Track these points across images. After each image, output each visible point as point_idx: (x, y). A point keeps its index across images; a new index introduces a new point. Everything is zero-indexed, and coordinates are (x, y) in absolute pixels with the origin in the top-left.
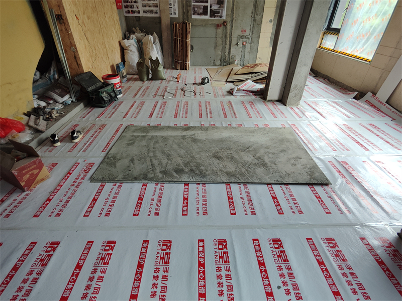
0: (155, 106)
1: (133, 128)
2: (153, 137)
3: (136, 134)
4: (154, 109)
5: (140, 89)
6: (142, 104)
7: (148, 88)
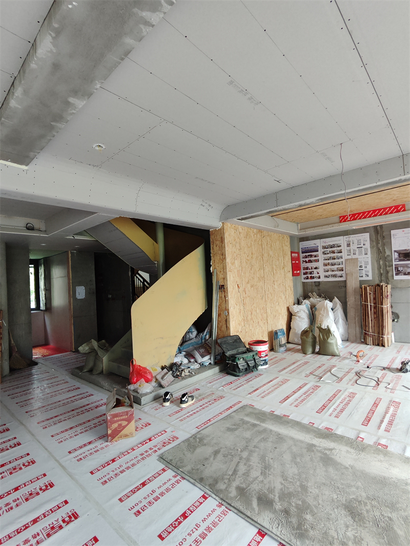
0: (300, 388)
1: (250, 410)
2: (265, 430)
3: (247, 419)
4: (295, 392)
5: (294, 363)
6: (285, 381)
7: (306, 363)
